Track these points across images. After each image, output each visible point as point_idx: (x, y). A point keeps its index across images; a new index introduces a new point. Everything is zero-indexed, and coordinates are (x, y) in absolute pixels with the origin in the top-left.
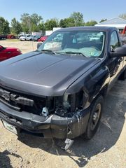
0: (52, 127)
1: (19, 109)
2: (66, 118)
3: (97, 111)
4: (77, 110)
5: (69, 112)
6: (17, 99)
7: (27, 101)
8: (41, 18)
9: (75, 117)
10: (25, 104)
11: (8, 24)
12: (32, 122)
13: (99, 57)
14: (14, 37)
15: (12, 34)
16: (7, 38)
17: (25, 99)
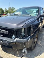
0: (16, 44)
1: (2, 36)
2: (23, 40)
3: (36, 38)
4: (28, 36)
5: (24, 37)
6: (1, 31)
7: (5, 32)
8: (15, 9)
9: (27, 39)
10: (4, 33)
11: (3, 10)
12: (7, 41)
13: (37, 16)
14: (5, 15)
15: (5, 14)
16: (3, 15)
17: (4, 31)
